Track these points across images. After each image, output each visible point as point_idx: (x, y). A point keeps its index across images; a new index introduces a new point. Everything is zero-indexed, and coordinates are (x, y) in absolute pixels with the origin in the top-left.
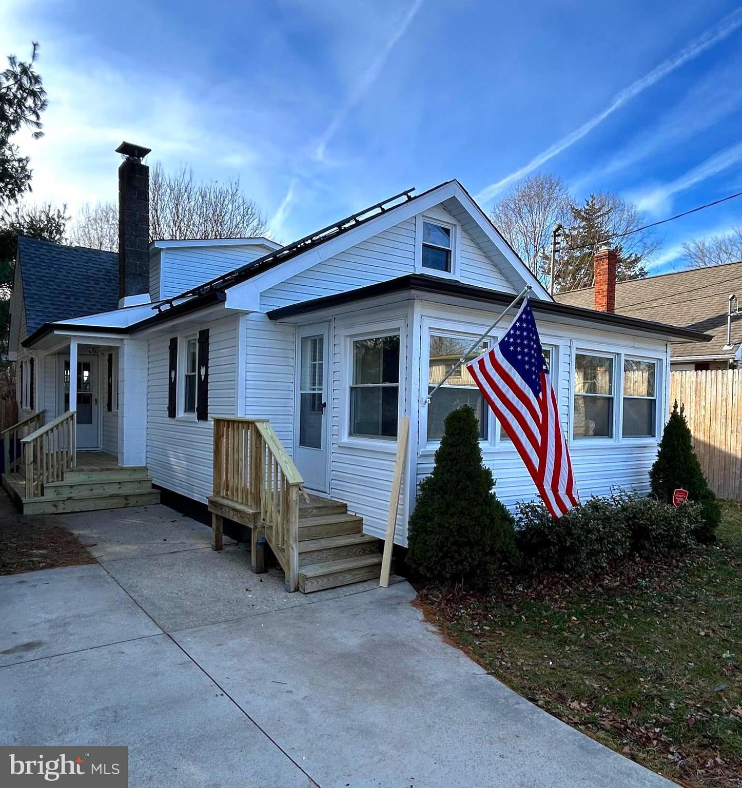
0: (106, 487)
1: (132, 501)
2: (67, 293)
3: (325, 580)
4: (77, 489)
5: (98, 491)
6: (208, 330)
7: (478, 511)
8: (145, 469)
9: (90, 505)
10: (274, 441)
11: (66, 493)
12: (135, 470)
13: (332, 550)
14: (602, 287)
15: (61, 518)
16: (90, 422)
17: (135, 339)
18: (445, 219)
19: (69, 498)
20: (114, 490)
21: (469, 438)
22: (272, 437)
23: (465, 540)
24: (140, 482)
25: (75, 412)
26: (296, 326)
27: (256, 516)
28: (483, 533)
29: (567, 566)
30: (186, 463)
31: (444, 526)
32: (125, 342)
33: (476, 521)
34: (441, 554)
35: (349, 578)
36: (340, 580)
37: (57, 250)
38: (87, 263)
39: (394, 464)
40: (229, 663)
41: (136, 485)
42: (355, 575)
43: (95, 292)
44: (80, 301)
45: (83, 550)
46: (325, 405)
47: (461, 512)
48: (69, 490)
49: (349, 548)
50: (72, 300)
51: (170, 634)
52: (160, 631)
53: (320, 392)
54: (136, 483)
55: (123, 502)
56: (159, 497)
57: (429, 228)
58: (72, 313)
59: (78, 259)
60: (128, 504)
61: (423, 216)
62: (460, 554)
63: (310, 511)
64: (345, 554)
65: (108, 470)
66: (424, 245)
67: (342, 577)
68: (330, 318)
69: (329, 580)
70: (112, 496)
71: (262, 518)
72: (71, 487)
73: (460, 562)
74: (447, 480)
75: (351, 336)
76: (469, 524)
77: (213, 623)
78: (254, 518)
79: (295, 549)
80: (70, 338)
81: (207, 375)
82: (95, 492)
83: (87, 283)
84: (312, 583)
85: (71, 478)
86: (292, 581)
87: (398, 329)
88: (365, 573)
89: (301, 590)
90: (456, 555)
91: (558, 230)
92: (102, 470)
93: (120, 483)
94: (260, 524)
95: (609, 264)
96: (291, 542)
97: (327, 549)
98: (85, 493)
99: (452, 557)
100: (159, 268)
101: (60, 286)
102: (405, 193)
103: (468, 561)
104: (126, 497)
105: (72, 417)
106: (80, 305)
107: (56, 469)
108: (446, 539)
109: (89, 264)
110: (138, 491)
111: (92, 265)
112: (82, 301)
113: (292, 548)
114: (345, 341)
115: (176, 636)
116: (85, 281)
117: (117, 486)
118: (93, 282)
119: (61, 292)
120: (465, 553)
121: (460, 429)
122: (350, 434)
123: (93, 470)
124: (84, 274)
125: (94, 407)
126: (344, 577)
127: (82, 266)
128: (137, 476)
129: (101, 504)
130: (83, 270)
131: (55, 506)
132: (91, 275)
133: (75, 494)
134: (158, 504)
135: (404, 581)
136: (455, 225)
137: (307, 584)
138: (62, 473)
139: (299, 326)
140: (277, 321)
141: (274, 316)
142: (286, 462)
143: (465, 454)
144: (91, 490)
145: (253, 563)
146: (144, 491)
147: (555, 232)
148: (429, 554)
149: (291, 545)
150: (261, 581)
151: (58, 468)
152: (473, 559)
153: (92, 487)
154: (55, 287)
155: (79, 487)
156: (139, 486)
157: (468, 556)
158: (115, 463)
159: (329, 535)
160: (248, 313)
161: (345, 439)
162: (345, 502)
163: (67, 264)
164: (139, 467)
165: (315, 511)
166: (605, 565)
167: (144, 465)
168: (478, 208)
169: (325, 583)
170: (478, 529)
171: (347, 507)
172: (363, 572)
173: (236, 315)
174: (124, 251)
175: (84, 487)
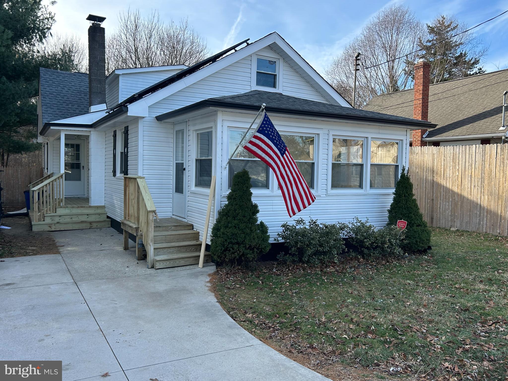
0: (80, 217)
1: (94, 225)
2: (67, 102)
3: (168, 263)
4: (63, 218)
5: (75, 219)
6: (128, 126)
7: (243, 226)
8: (104, 207)
9: (70, 227)
10: (145, 189)
11: (57, 219)
12: (98, 207)
13: (176, 248)
14: (419, 88)
15: (52, 234)
16: (80, 180)
17: (97, 131)
18: (270, 56)
19: (58, 223)
20: (84, 218)
21: (243, 187)
22: (144, 187)
23: (235, 241)
24: (99, 214)
25: (63, 174)
26: (174, 124)
27: (137, 229)
28: (245, 237)
29: (305, 260)
30: (120, 203)
31: (225, 234)
32: (92, 132)
33: (242, 231)
34: (223, 249)
35: (182, 262)
36: (177, 263)
37: (63, 75)
38: (81, 83)
39: (208, 201)
40: (96, 294)
41: (97, 216)
42: (187, 261)
43: (84, 101)
44: (75, 107)
45: (56, 248)
46: (184, 169)
47: (234, 226)
48: (59, 218)
49: (187, 247)
50: (70, 106)
51: (76, 282)
52: (73, 281)
53: (182, 162)
54: (97, 215)
55: (88, 226)
56: (110, 223)
57: (260, 62)
58: (69, 114)
59: (75, 81)
60: (91, 227)
61: (256, 55)
62: (233, 249)
63: (170, 228)
64: (185, 250)
65: (82, 207)
66: (257, 72)
67: (178, 262)
68: (187, 120)
69: (170, 263)
70: (82, 222)
71: (140, 230)
72: (60, 216)
73: (233, 253)
74: (229, 209)
75: (196, 130)
76: (237, 233)
77: (101, 279)
78: (136, 230)
79: (152, 246)
80: (60, 131)
81: (127, 152)
82: (74, 219)
83: (80, 95)
84: (160, 264)
85: (60, 211)
86: (149, 262)
87: (212, 127)
88: (193, 260)
89: (155, 267)
90: (231, 249)
91: (358, 56)
92: (79, 207)
93: (88, 215)
94: (139, 233)
95: (424, 72)
96: (149, 242)
97: (173, 247)
98: (68, 220)
99: (230, 250)
100: (118, 86)
101: (63, 98)
102: (246, 41)
103: (237, 253)
104: (91, 223)
105: (62, 176)
106: (75, 109)
107: (52, 207)
108: (226, 240)
109: (82, 83)
110: (97, 220)
111: (84, 84)
112: (76, 106)
113: (150, 245)
114: (193, 133)
115: (79, 283)
116: (78, 94)
117: (86, 216)
118: (83, 95)
119: (65, 101)
120: (236, 248)
121: (239, 182)
122: (196, 185)
123: (73, 207)
124: (78, 89)
125: (82, 171)
126: (180, 262)
127: (77, 85)
128: (99, 211)
129: (76, 227)
130: (77, 87)
131: (50, 227)
132: (83, 90)
133: (62, 220)
134: (110, 227)
135: (214, 265)
136: (279, 59)
137: (157, 264)
138: (56, 209)
139: (175, 124)
140: (162, 121)
141: (159, 118)
142: (148, 200)
143: (240, 196)
144: (71, 218)
145: (137, 255)
146: (102, 219)
147: (356, 57)
148: (218, 249)
149: (149, 243)
150: (138, 263)
151: (53, 206)
152: (240, 252)
153: (72, 216)
154: (60, 98)
155: (64, 217)
156: (99, 217)
157: (237, 250)
158: (87, 204)
159: (178, 240)
160: (143, 118)
161: (193, 188)
162: (193, 223)
163: (68, 84)
164: (100, 206)
165: (173, 227)
166: (336, 261)
167: (103, 205)
168: (292, 48)
169: (168, 264)
170: (243, 235)
171: (193, 226)
172: (191, 260)
173: (136, 119)
174: (91, 79)
175: (67, 217)
